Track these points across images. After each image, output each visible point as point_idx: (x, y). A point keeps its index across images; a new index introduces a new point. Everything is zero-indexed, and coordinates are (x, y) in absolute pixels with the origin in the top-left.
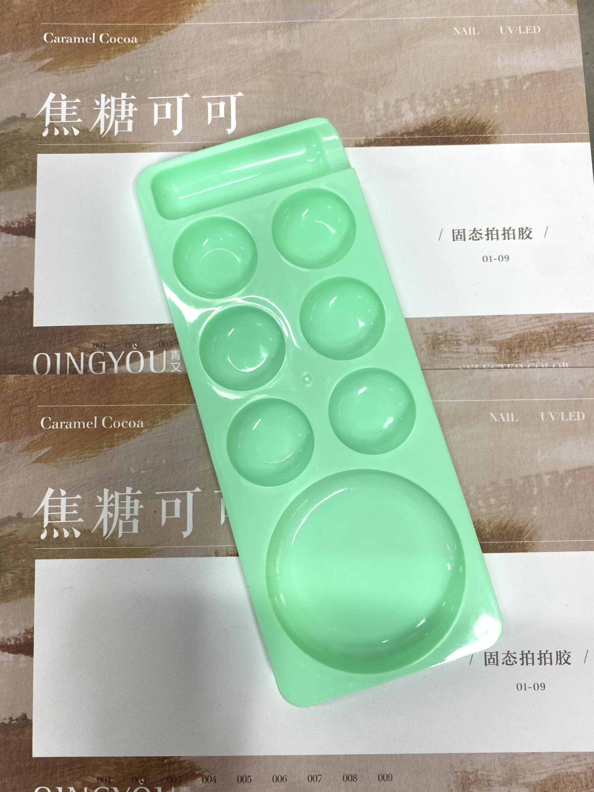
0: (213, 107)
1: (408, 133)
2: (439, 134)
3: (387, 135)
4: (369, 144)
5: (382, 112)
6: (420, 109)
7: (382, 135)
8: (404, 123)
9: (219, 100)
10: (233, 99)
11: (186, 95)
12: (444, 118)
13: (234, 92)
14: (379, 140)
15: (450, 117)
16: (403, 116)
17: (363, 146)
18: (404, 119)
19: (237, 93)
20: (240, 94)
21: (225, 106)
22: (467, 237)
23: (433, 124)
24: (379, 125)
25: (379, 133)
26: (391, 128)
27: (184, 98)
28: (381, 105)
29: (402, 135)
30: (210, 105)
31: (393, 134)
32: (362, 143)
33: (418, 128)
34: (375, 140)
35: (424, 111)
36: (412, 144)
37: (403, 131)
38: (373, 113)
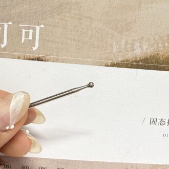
0: (26, 32)
1: (136, 61)
2: (153, 63)
3: (124, 61)
4: (113, 65)
5: (123, 47)
6: (145, 47)
7: (121, 61)
8: (134, 55)
9: (29, 28)
10: (38, 29)
11: (10, 23)
12: (157, 54)
13: (39, 24)
14: (119, 64)
15: (161, 54)
16: (134, 50)
17: (110, 66)
18: (135, 52)
19: (41, 25)
20: (42, 26)
21: (33, 33)
22: (157, 123)
23: (150, 57)
24: (120, 54)
25: (120, 59)
26: (127, 57)
27: (9, 25)
28: (123, 43)
29: (132, 62)
30: (24, 31)
31: (127, 61)
32: (109, 64)
33: (142, 58)
34: (117, 63)
35: (147, 49)
36: (137, 68)
37: (133, 60)
38: (118, 47)
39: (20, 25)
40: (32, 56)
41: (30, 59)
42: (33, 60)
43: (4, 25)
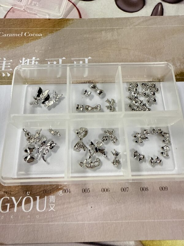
39: (72, 59)
40: (83, 80)
41: (82, 83)
42: (84, 83)
43: (59, 60)
